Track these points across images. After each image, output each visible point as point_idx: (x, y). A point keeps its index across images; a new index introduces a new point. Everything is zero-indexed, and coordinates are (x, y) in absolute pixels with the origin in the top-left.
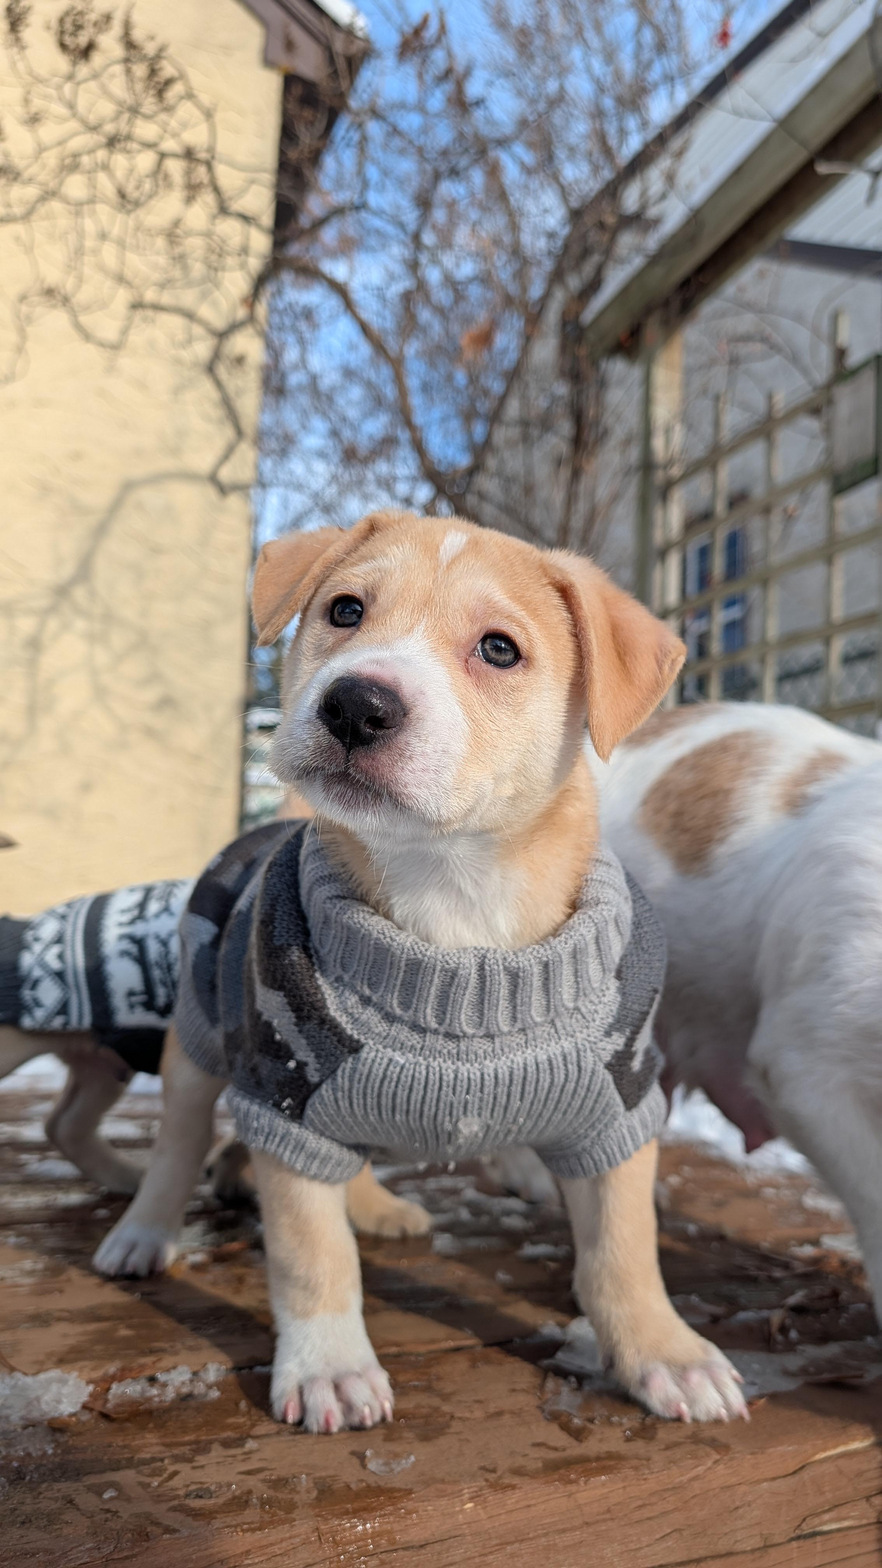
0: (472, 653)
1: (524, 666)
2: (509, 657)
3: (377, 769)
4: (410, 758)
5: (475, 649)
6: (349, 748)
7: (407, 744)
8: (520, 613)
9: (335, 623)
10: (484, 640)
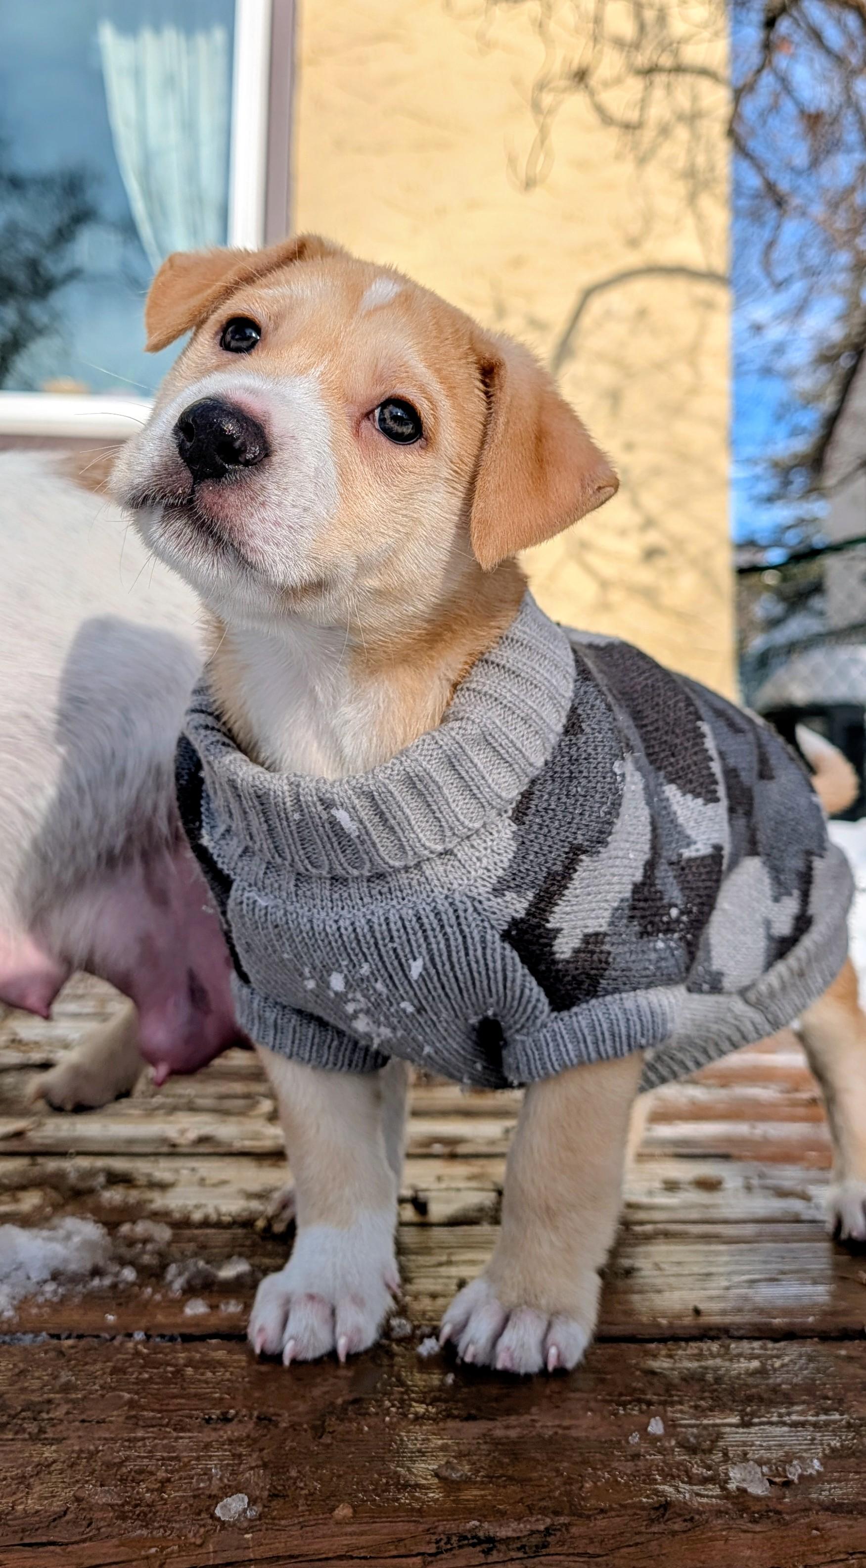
0: (368, 415)
1: (421, 447)
2: (407, 430)
3: (222, 507)
4: (263, 504)
5: (372, 411)
6: (198, 477)
7: (263, 488)
8: (436, 388)
9: (226, 346)
10: (384, 405)
